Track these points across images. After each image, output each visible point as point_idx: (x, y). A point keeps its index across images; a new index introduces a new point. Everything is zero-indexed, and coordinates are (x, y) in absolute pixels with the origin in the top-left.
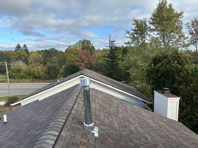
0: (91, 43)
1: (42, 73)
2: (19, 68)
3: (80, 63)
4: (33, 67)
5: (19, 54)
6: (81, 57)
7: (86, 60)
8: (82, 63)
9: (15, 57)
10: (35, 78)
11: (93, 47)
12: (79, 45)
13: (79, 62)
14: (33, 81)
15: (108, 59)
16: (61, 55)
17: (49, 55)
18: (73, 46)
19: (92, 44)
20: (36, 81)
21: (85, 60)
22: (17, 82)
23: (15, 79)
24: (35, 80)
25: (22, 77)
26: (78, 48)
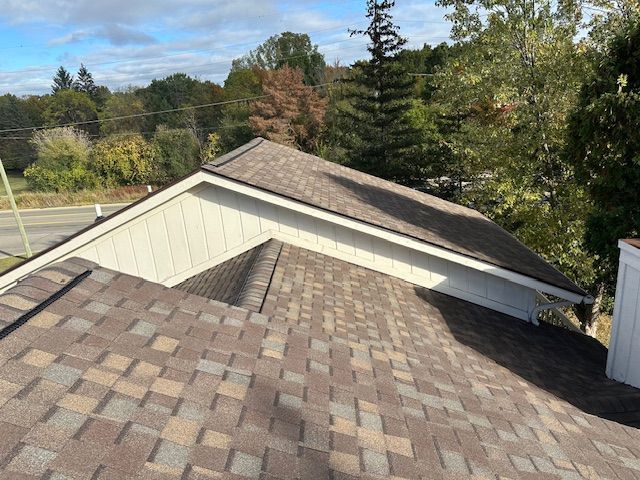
0: (313, 44)
1: (142, 166)
2: (66, 153)
3: (270, 121)
4: (112, 146)
5: (68, 105)
6: (273, 97)
7: (291, 107)
8: (278, 121)
9: (56, 114)
10: (124, 182)
11: (317, 58)
12: (268, 56)
13: (268, 117)
14: (118, 195)
15: (363, 89)
16: (206, 97)
17: (169, 99)
18: (249, 61)
19: (316, 47)
20: (126, 194)
21: (289, 109)
22: (66, 203)
23: (57, 190)
24: (123, 189)
25: (79, 185)
26: (267, 68)
